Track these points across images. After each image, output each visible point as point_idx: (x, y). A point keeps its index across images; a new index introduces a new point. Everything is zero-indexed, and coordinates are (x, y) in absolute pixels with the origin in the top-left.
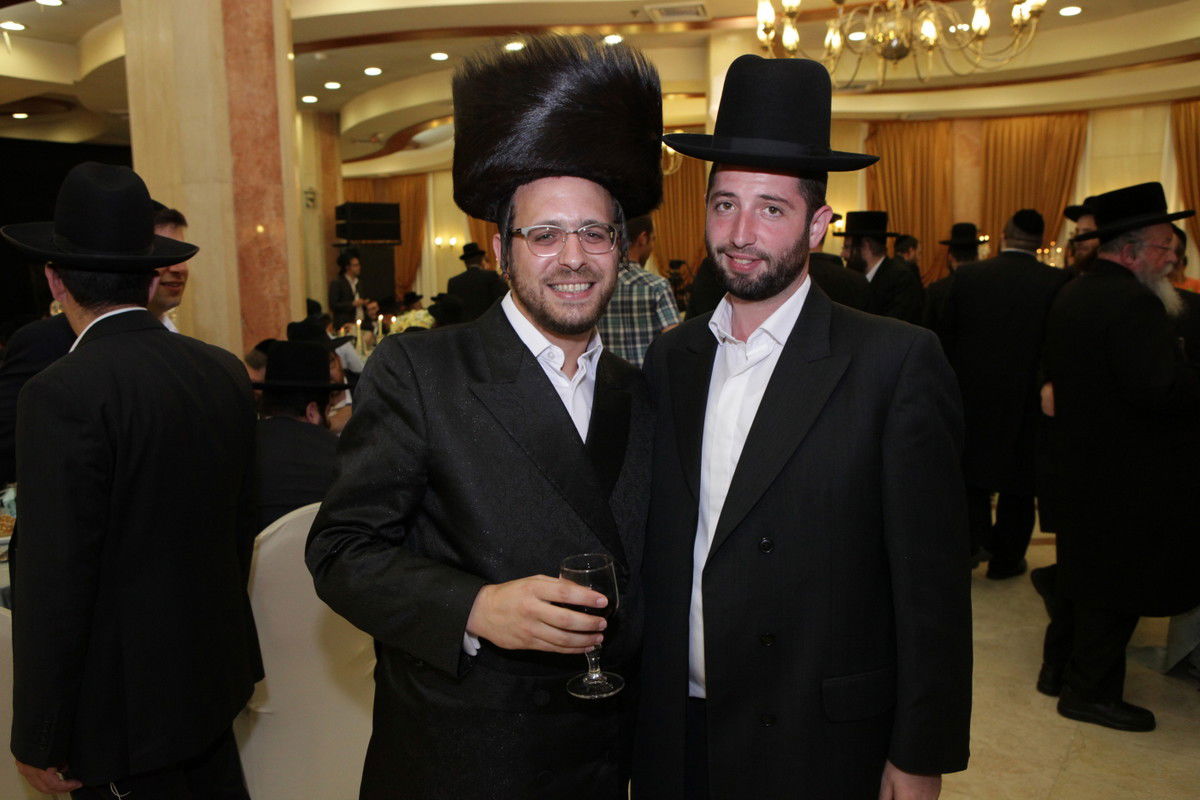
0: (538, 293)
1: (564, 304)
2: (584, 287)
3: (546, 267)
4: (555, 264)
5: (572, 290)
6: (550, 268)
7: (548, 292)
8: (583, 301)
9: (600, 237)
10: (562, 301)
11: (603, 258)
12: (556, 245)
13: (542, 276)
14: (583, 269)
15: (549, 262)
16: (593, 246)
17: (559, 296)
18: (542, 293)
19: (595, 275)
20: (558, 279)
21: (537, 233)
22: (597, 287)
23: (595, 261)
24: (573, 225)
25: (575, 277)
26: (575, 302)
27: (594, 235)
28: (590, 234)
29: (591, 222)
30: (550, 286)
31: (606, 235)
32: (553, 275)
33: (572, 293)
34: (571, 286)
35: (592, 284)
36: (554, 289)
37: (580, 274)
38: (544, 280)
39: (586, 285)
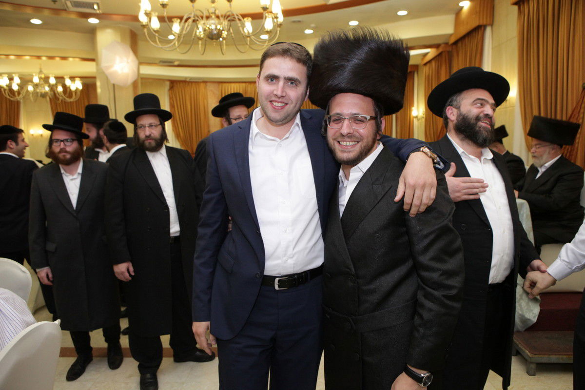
0: (333, 145)
1: (342, 151)
2: (351, 143)
3: (335, 133)
4: (338, 133)
6: (338, 134)
7: (336, 144)
8: (351, 150)
9: (362, 121)
10: (341, 149)
11: (365, 130)
12: (340, 124)
14: (350, 136)
15: (337, 132)
16: (357, 125)
17: (340, 147)
18: (334, 144)
19: (357, 138)
20: (339, 140)
21: (333, 118)
22: (360, 144)
23: (358, 132)
24: (347, 115)
25: (348, 140)
26: (345, 150)
28: (355, 119)
29: (355, 114)
30: (339, 142)
31: (365, 120)
32: (337, 137)
33: (346, 146)
34: (345, 143)
35: (358, 142)
36: (340, 143)
37: (348, 137)
38: (334, 139)
39: (353, 143)
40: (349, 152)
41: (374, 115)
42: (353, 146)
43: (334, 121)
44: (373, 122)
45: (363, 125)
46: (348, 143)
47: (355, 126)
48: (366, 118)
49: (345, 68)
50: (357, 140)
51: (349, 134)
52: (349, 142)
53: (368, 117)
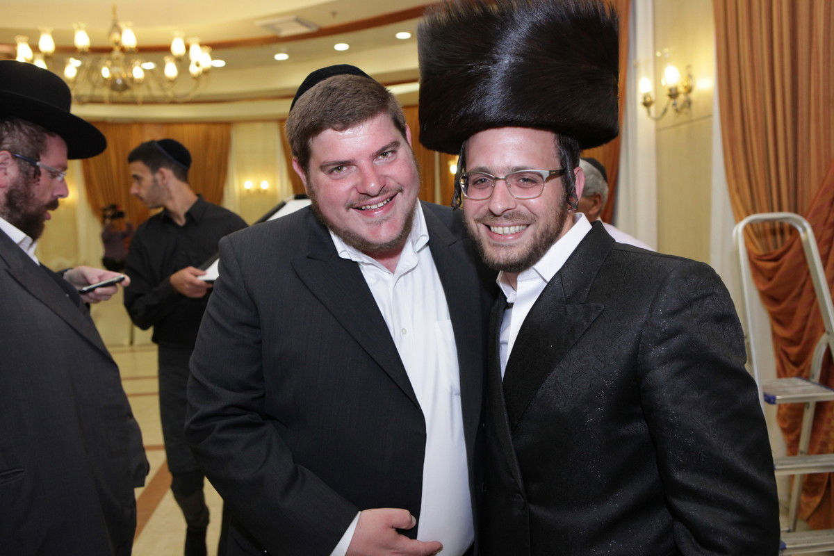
1: (494, 245)
2: (513, 229)
3: (479, 208)
4: (486, 208)
5: (501, 233)
6: (484, 211)
7: (483, 229)
8: (513, 242)
9: (534, 181)
10: (492, 242)
11: (542, 200)
12: (489, 189)
13: (476, 217)
14: (509, 215)
15: (482, 206)
16: (523, 190)
17: (491, 236)
18: (479, 231)
19: (524, 217)
20: (488, 223)
21: (473, 178)
22: (531, 230)
24: (502, 171)
25: (505, 222)
26: (504, 243)
27: (526, 180)
28: (522, 178)
29: (518, 169)
30: (489, 227)
31: (540, 178)
32: (484, 216)
33: (503, 235)
34: (500, 229)
35: (528, 225)
36: (490, 230)
37: (506, 217)
38: (478, 221)
39: (518, 227)
40: (511, 246)
41: (558, 167)
42: (517, 235)
43: (475, 183)
44: (557, 181)
45: (535, 191)
46: (507, 228)
47: (518, 194)
48: (541, 176)
49: (490, 77)
50: (525, 222)
51: (507, 212)
52: (510, 226)
53: (546, 174)
